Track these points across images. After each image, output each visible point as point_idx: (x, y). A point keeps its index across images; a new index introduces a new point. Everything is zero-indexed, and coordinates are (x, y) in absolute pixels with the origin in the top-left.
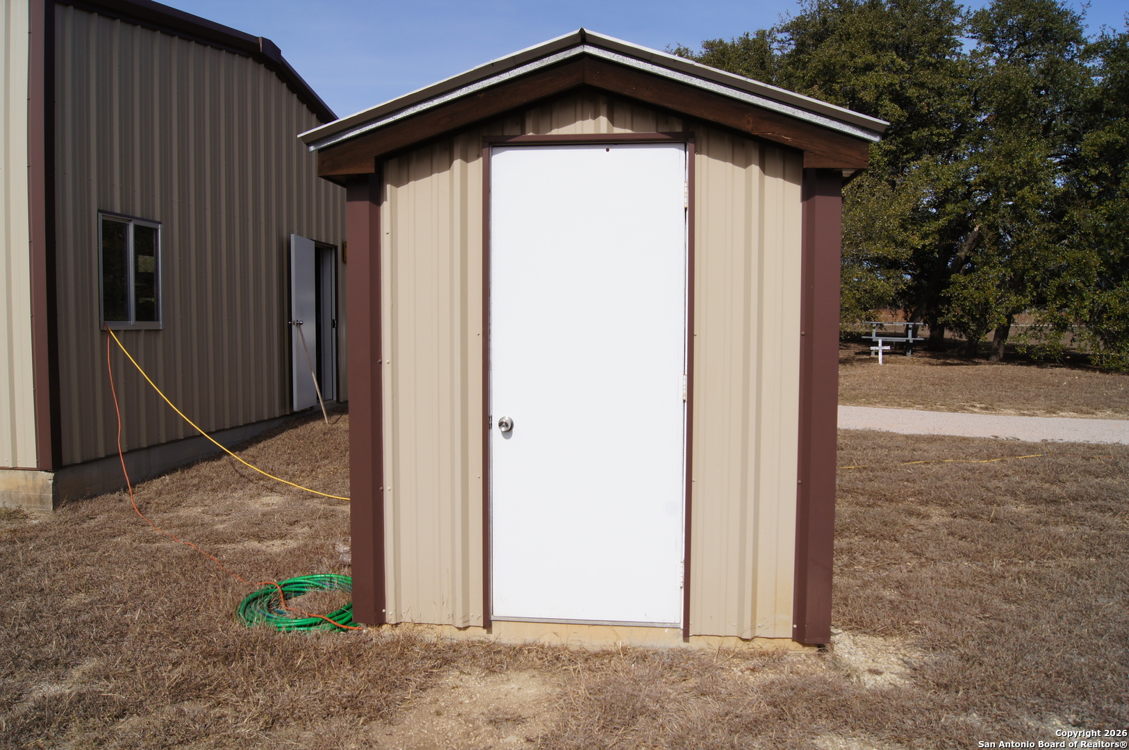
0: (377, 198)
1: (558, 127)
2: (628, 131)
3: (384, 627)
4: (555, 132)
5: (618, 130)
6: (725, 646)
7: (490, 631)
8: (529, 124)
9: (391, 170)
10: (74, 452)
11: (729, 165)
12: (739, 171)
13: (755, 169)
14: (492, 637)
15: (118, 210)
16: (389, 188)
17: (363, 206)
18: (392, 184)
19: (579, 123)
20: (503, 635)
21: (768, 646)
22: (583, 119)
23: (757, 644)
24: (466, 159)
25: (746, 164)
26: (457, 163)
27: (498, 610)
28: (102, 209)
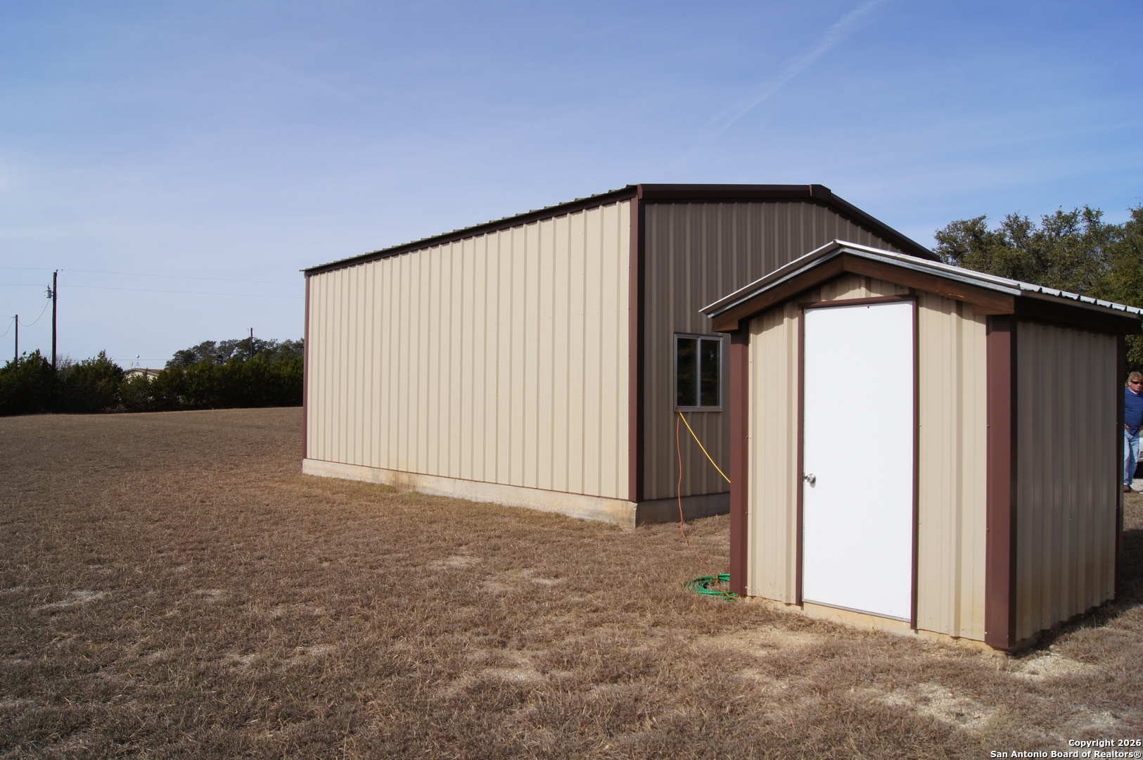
0: (746, 342)
1: (840, 295)
2: (879, 295)
3: (747, 598)
4: (838, 298)
5: (873, 295)
6: (941, 640)
7: (802, 609)
8: (823, 295)
9: (753, 325)
10: (651, 491)
11: (940, 313)
12: (945, 316)
13: (954, 315)
14: (804, 613)
15: (689, 331)
16: (751, 336)
17: (739, 346)
18: (753, 333)
19: (851, 292)
20: (810, 612)
21: (970, 645)
22: (853, 289)
23: (962, 642)
24: (791, 317)
25: (950, 314)
26: (786, 320)
27: (807, 596)
28: (677, 331)
